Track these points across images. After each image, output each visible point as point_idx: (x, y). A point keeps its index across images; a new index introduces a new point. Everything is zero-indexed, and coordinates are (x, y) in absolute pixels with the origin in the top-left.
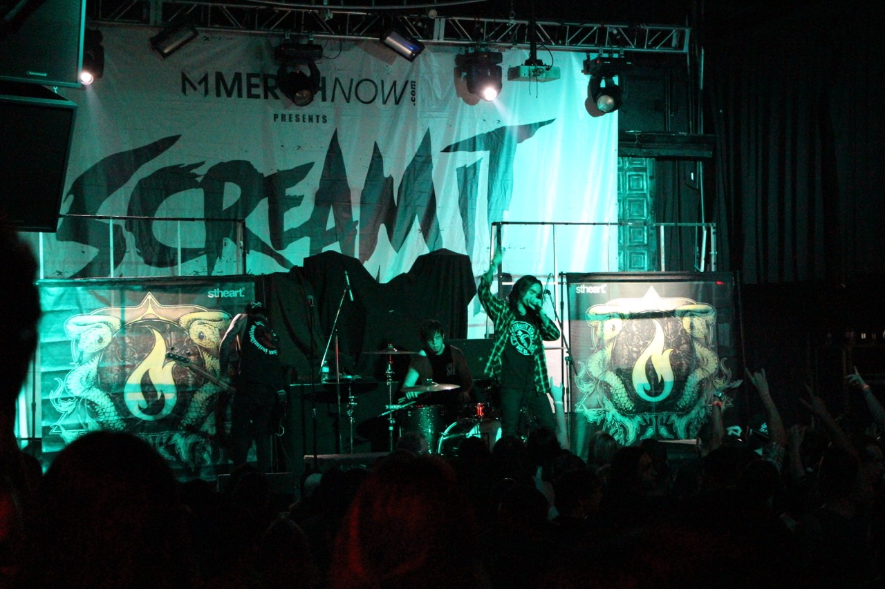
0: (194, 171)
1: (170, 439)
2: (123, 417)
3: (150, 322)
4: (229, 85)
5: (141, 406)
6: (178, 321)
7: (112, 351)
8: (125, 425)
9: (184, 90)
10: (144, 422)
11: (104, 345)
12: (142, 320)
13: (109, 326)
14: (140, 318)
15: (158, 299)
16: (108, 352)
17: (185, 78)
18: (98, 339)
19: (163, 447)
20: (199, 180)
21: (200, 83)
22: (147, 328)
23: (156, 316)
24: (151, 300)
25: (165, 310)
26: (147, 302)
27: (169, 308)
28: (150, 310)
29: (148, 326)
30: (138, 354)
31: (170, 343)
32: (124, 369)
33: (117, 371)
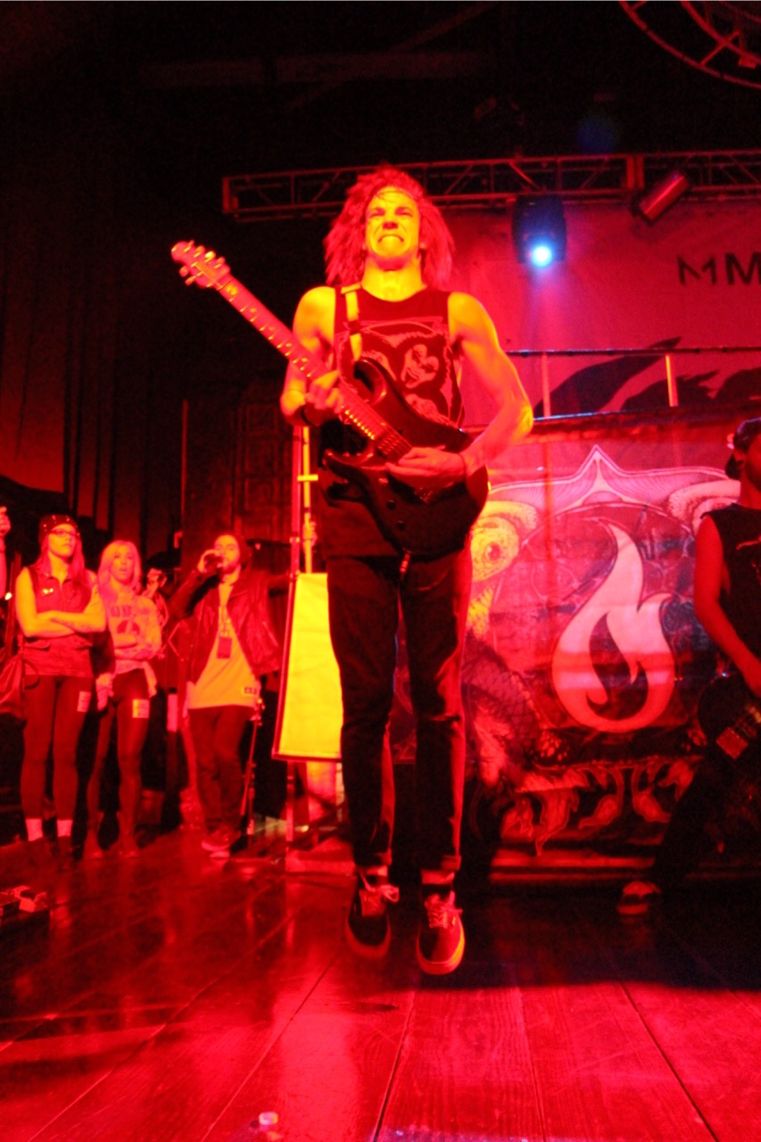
0: (702, 384)
1: (663, 773)
2: (554, 726)
3: (600, 509)
4: (745, 269)
5: (594, 700)
6: (665, 503)
7: (521, 578)
8: (557, 745)
9: (682, 280)
10: (604, 735)
11: (504, 563)
12: (583, 505)
13: (513, 523)
14: (579, 503)
15: (618, 460)
16: (512, 579)
17: (683, 265)
18: (490, 550)
19: (647, 792)
20: (712, 395)
21: (704, 268)
22: (597, 523)
23: (615, 495)
24: (601, 461)
25: (633, 482)
26: (591, 467)
27: (642, 477)
28: (600, 484)
29: (601, 520)
30: (579, 580)
31: (649, 552)
32: (550, 616)
33: (534, 620)
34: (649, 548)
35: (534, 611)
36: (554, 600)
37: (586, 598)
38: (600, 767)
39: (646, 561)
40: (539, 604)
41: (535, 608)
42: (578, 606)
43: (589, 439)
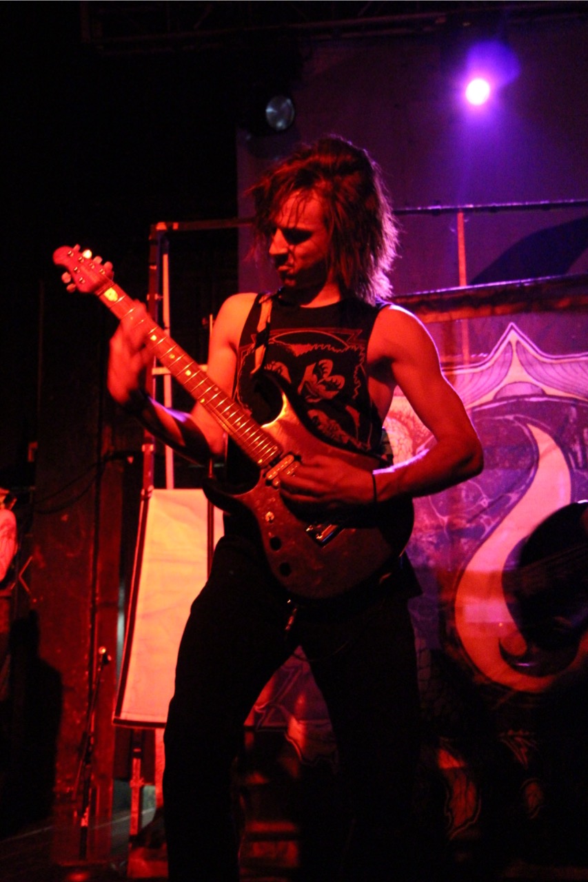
3: (517, 404)
10: (522, 696)
12: (495, 400)
13: (405, 424)
14: (490, 397)
15: (538, 341)
22: (512, 422)
23: (537, 386)
24: (518, 342)
25: (559, 369)
26: (505, 351)
27: (570, 363)
28: (516, 372)
29: (516, 418)
30: (489, 496)
31: (580, 460)
32: (452, 541)
33: (432, 547)
34: (579, 455)
35: (430, 536)
36: (456, 521)
37: (498, 519)
38: (519, 739)
39: (575, 470)
40: (439, 527)
41: (433, 532)
42: (488, 529)
43: (503, 314)
